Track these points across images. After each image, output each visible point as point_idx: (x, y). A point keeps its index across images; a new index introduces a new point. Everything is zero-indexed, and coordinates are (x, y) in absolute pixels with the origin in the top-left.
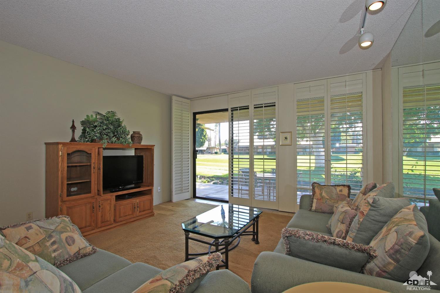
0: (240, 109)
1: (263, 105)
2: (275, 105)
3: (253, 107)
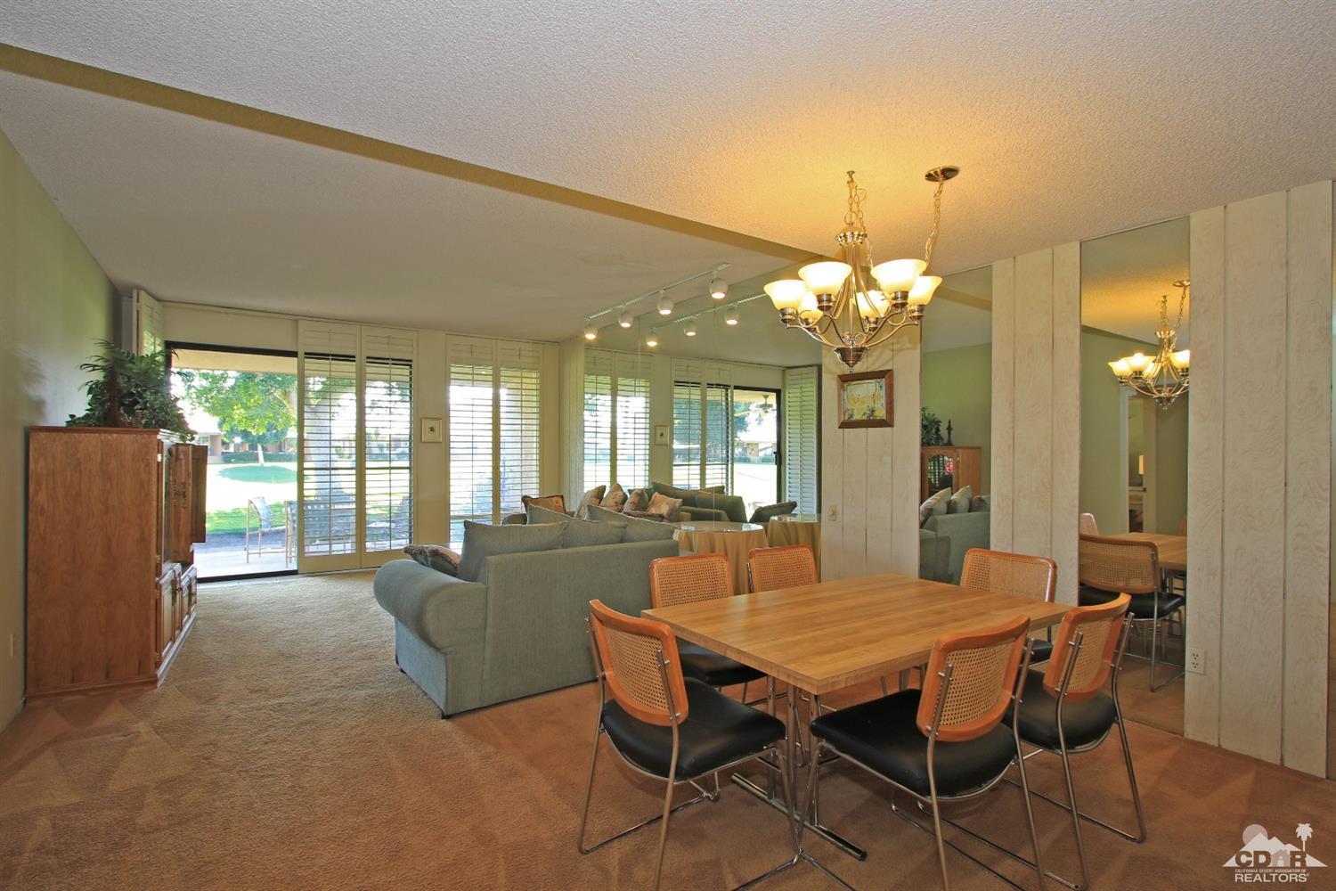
1: (390, 362)
2: (411, 366)
3: (365, 360)
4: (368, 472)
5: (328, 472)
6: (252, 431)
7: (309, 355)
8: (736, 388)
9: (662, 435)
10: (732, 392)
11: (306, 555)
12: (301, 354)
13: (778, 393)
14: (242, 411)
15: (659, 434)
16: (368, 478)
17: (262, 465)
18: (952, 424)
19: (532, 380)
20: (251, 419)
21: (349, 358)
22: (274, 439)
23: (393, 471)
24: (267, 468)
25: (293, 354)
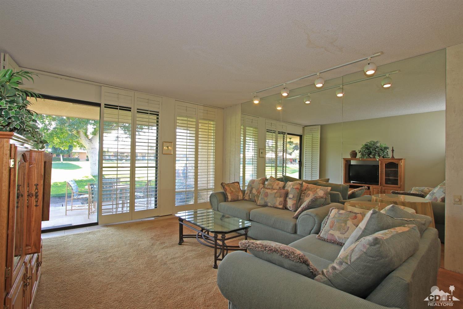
0: (120, 109)
1: (149, 112)
2: (158, 115)
3: (136, 111)
4: (136, 169)
5: (116, 169)
6: (62, 148)
7: (107, 106)
8: (288, 134)
9: (262, 153)
10: (286, 136)
11: (103, 214)
12: (103, 106)
13: (301, 137)
14: (58, 140)
15: (261, 153)
16: (136, 172)
17: (62, 162)
18: (394, 148)
19: (212, 125)
20: (62, 143)
21: (128, 109)
22: (67, 153)
23: (149, 169)
24: (64, 163)
25: (98, 105)
